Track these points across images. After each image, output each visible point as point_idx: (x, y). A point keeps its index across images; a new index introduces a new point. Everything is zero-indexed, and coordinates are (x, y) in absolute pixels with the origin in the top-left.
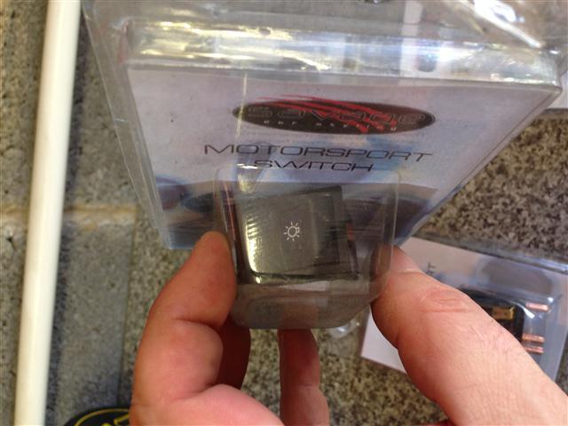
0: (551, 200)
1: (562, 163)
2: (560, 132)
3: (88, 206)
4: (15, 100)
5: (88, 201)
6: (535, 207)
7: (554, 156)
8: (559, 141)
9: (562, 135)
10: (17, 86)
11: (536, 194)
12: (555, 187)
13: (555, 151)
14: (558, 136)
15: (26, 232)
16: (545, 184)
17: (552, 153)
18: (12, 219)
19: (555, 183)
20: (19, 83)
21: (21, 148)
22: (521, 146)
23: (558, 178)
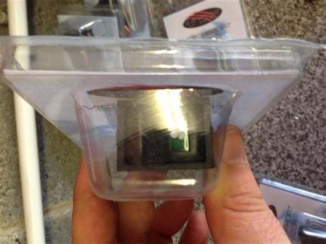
0: (320, 170)
1: (323, 150)
2: (318, 132)
3: (57, 206)
4: (6, 162)
5: (56, 203)
6: (313, 176)
7: (317, 146)
8: (318, 137)
9: (319, 134)
10: (5, 154)
11: (312, 168)
12: (321, 163)
13: (318, 143)
14: (317, 135)
15: (25, 233)
16: (316, 162)
17: (316, 144)
18: (16, 228)
19: (321, 161)
20: (7, 152)
21: (14, 188)
22: (297, 142)
23: (322, 158)
